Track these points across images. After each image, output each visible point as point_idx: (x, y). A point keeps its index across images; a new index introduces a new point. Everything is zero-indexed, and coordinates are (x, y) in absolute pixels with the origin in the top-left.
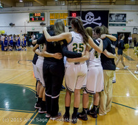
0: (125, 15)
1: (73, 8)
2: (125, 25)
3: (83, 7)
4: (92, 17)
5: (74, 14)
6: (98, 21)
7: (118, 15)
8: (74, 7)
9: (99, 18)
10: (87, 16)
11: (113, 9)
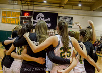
0: (72, 18)
1: (25, 8)
2: (72, 27)
3: (35, 8)
4: (42, 18)
5: (26, 14)
6: (48, 22)
7: (66, 18)
8: (27, 7)
9: (49, 19)
10: (37, 17)
11: (61, 12)
